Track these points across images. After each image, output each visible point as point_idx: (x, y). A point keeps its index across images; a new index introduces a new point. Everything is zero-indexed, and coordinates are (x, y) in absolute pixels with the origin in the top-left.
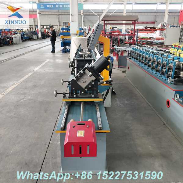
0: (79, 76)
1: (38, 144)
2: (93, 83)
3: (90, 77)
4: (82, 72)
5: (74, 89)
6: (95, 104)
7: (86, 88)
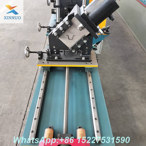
0: (61, 29)
1: (11, 113)
2: (85, 41)
3: (81, 30)
4: (67, 23)
5: (54, 47)
6: (87, 71)
7: (73, 48)
